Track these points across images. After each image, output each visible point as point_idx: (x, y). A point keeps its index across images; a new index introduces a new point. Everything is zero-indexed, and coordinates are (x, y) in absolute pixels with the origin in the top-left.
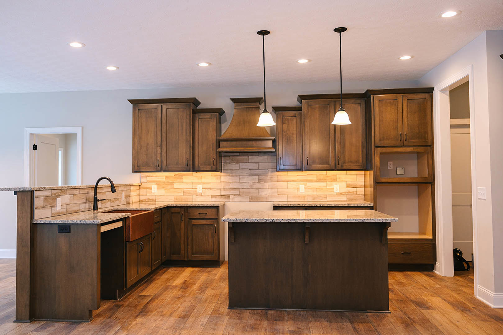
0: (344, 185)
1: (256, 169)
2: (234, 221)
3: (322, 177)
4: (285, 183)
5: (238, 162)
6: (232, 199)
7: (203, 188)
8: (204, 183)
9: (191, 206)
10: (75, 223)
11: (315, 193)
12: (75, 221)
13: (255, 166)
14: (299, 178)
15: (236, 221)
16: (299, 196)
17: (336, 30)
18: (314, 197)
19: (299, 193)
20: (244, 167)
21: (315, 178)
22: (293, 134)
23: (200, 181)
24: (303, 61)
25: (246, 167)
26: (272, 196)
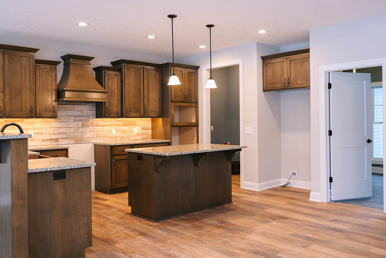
0: (140, 128)
1: (80, 116)
2: (175, 155)
3: (126, 123)
4: (102, 128)
5: (65, 110)
6: (61, 142)
7: (34, 134)
8: (35, 129)
9: (44, 149)
10: (73, 168)
11: (122, 135)
12: (73, 166)
13: (79, 113)
14: (112, 123)
15: (176, 155)
16: (112, 137)
17: (208, 26)
18: (122, 138)
19: (111, 135)
20: (70, 114)
21: (122, 124)
22: (115, 89)
23: (31, 127)
24: (151, 37)
25: (72, 114)
26: (93, 138)
